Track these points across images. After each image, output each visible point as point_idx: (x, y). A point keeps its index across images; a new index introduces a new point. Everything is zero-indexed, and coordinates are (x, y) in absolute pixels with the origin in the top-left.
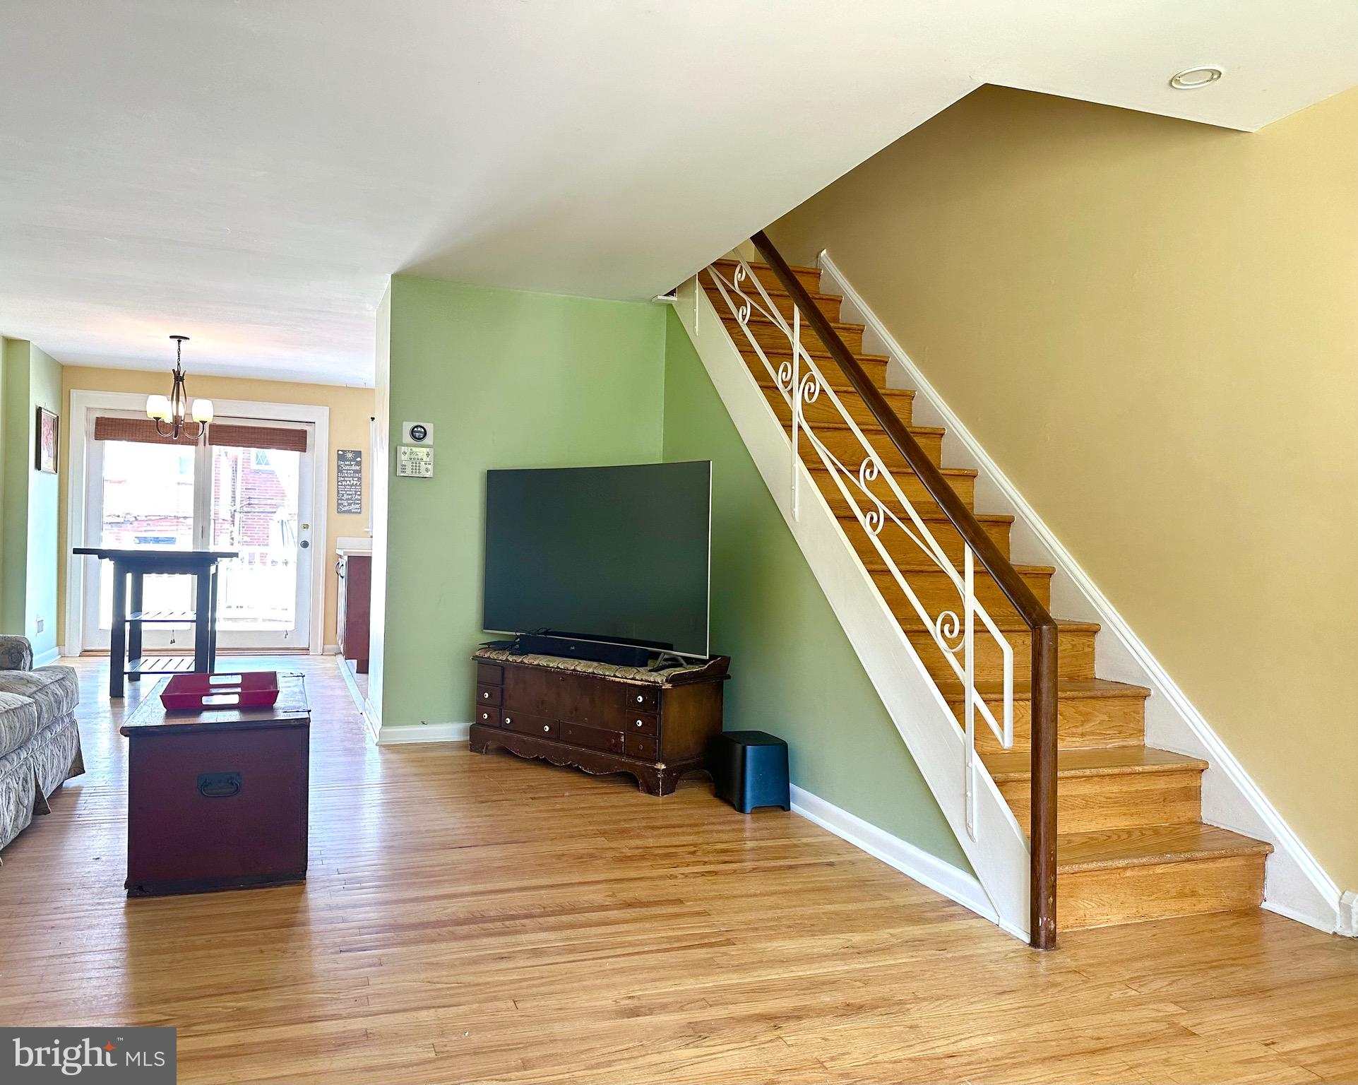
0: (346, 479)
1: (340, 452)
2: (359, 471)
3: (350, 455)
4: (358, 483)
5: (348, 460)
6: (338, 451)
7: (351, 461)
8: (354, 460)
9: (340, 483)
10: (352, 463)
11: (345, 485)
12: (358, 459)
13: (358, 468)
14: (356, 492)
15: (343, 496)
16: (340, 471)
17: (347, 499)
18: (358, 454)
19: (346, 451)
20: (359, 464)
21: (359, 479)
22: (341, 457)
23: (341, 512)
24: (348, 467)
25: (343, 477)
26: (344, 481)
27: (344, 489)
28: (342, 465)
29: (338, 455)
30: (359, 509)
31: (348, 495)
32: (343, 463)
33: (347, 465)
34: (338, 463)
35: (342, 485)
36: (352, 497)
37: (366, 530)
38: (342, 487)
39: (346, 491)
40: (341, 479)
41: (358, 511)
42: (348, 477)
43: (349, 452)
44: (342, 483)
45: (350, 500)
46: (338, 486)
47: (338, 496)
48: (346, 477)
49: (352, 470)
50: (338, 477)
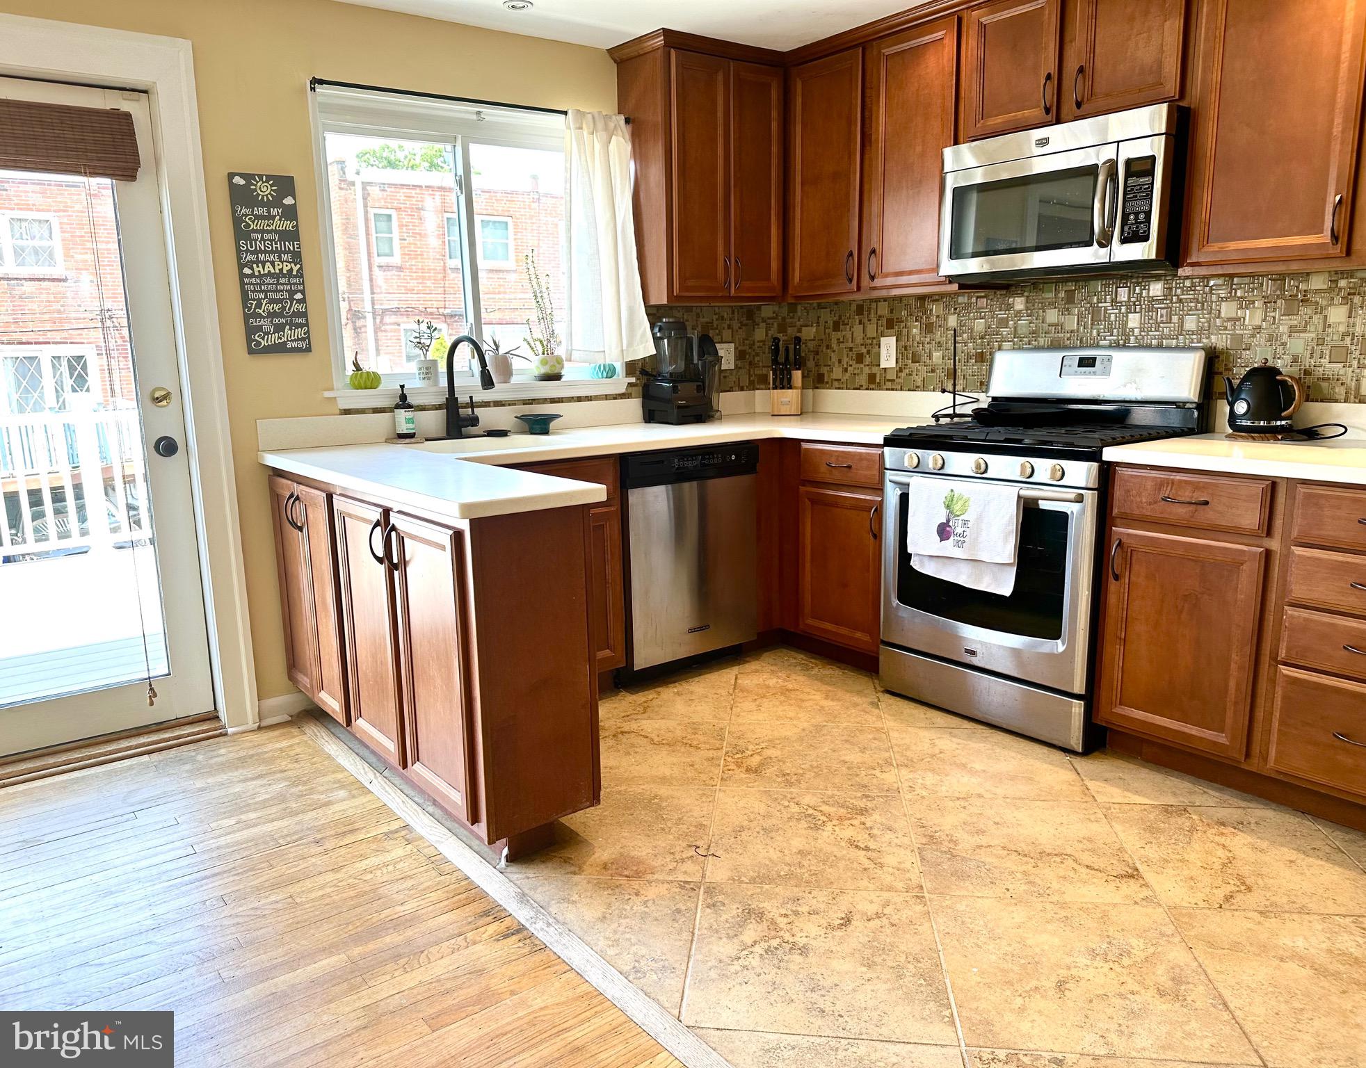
0: (261, 257)
2: (294, 236)
3: (265, 190)
4: (295, 269)
5: (262, 204)
6: (231, 175)
7: (269, 205)
8: (277, 202)
9: (247, 271)
10: (274, 211)
11: (260, 276)
13: (288, 225)
14: (291, 293)
15: (259, 305)
16: (241, 233)
17: (272, 315)
18: (285, 185)
19: (252, 176)
20: (291, 213)
21: (297, 257)
22: (241, 194)
23: (257, 352)
24: (262, 224)
25: (255, 252)
26: (257, 262)
27: (260, 285)
28: (246, 215)
29: (232, 187)
30: (303, 339)
31: (272, 301)
32: (248, 211)
33: (258, 217)
34: (234, 212)
35: (252, 275)
36: (283, 308)
37: (327, 394)
38: (253, 280)
39: (266, 292)
40: (249, 257)
41: (304, 345)
42: (265, 252)
43: (261, 179)
44: (252, 268)
45: (280, 315)
46: (242, 276)
47: (245, 306)
48: (261, 252)
49: (276, 231)
50: (238, 251)
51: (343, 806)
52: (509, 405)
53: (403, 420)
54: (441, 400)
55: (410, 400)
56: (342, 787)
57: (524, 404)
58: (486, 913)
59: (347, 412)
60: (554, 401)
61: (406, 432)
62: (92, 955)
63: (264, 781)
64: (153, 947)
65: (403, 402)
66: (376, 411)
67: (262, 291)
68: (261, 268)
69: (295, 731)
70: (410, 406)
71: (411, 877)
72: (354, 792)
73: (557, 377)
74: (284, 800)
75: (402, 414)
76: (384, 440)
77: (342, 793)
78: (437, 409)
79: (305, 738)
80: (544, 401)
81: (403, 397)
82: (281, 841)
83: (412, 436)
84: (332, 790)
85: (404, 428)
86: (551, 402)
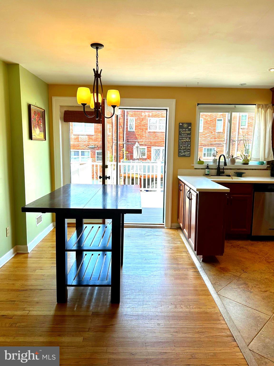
0: (183, 138)
1: (181, 124)
2: (190, 134)
3: (185, 126)
4: (189, 140)
5: (185, 128)
6: (180, 123)
7: (186, 128)
8: (187, 128)
9: (180, 141)
10: (186, 130)
11: (182, 142)
12: (190, 127)
13: (189, 132)
14: (188, 145)
15: (181, 148)
16: (180, 134)
17: (183, 149)
18: (190, 124)
19: (183, 123)
20: (190, 130)
21: (190, 138)
22: (181, 127)
23: (180, 156)
24: (184, 132)
25: (182, 138)
26: (182, 139)
27: (182, 144)
28: (181, 131)
29: (180, 125)
30: (189, 154)
31: (184, 147)
32: (182, 130)
33: (183, 131)
34: (179, 130)
35: (181, 142)
36: (186, 148)
37: (192, 165)
38: (181, 143)
39: (183, 145)
40: (181, 138)
41: (189, 155)
42: (184, 137)
43: (185, 124)
44: (181, 141)
45: (185, 149)
46: (179, 142)
47: (179, 148)
48: (183, 137)
49: (186, 133)
50: (179, 137)
51: (178, 245)
52: (233, 170)
53: (207, 171)
54: (216, 167)
55: (209, 167)
56: (180, 242)
57: (237, 170)
58: (193, 268)
59: (196, 169)
60: (245, 169)
61: (207, 174)
62: (131, 253)
63: (167, 237)
64: (140, 255)
65: (208, 167)
66: (202, 169)
67: (182, 145)
68: (183, 141)
69: (177, 230)
70: (209, 168)
71: (184, 258)
72: (182, 243)
73: (247, 164)
74: (169, 241)
75: (207, 170)
76: (202, 175)
77: (179, 243)
78: (215, 169)
79: (178, 232)
80: (243, 169)
81: (208, 166)
82: (166, 247)
83: (208, 175)
84: (178, 242)
85: (207, 173)
86: (245, 170)
